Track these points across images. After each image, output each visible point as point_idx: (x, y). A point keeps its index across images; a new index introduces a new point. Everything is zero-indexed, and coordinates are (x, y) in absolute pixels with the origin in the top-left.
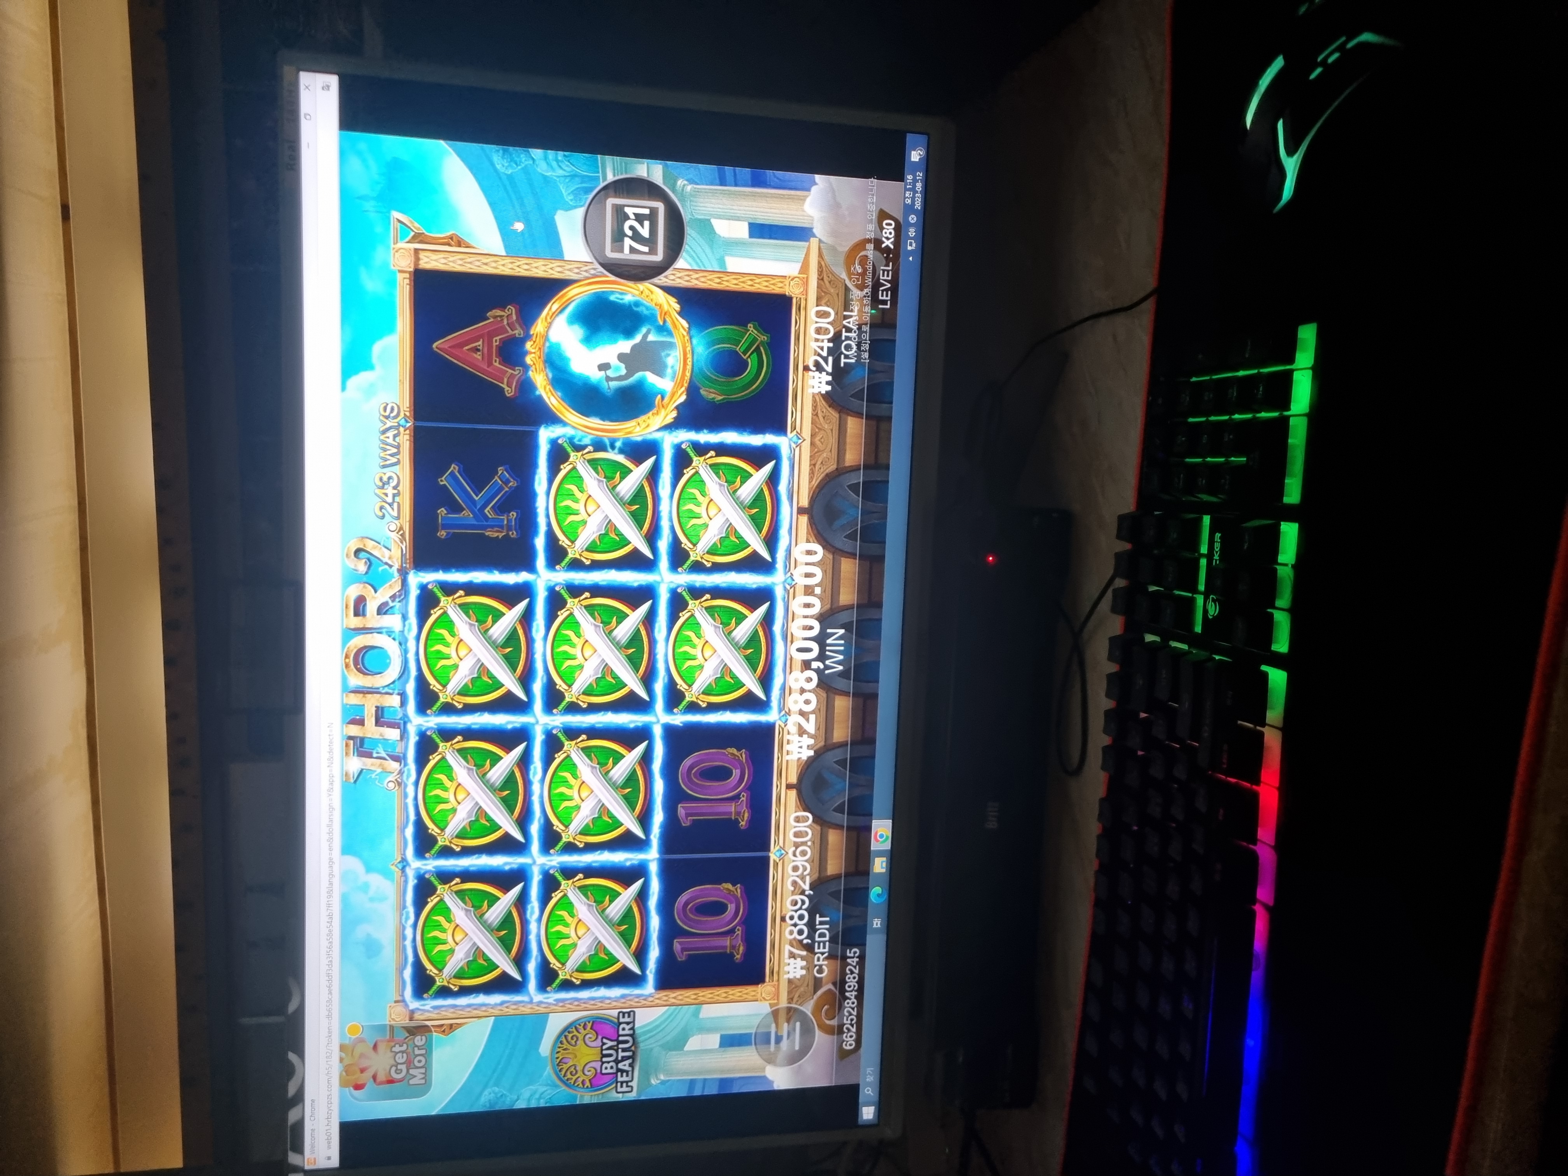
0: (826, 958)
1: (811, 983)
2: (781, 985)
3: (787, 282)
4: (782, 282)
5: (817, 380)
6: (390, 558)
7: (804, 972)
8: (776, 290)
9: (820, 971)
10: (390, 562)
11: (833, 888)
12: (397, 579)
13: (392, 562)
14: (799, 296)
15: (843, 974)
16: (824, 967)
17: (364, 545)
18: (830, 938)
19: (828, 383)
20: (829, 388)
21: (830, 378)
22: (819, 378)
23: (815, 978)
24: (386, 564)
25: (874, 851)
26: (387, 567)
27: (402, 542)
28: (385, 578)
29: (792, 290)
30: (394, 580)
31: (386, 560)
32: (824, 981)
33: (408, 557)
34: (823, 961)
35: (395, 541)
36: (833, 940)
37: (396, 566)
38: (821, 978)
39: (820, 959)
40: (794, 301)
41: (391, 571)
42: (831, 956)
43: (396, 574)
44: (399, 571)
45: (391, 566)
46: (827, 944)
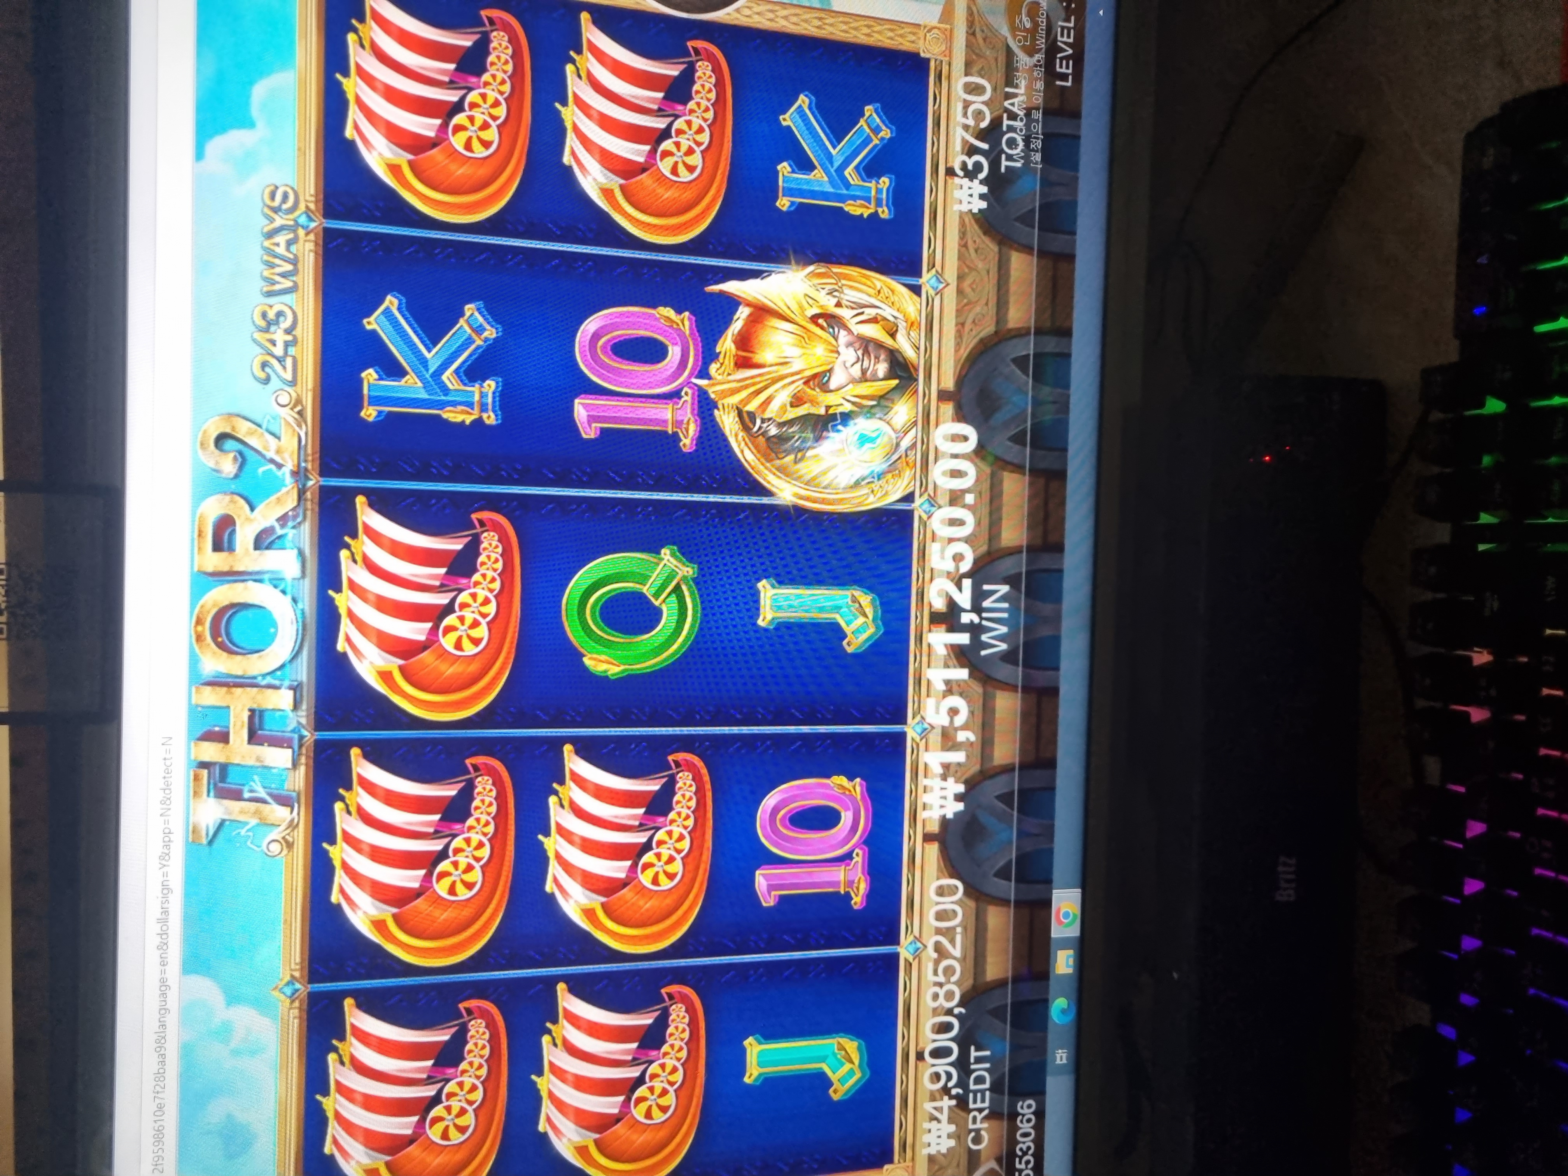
0: (986, 1118)
1: (964, 1162)
2: (917, 1167)
3: (921, 34)
4: (914, 34)
5: (966, 191)
6: (278, 452)
7: (952, 1143)
8: (905, 45)
9: (977, 1140)
10: (278, 459)
11: (993, 1002)
12: (290, 487)
13: (283, 459)
14: (939, 58)
15: (1012, 1142)
16: (983, 1133)
17: (233, 428)
18: (992, 1084)
19: (982, 197)
20: (984, 205)
21: (984, 189)
22: (970, 188)
23: (970, 1150)
24: (272, 461)
25: (1056, 939)
26: (272, 467)
27: (300, 426)
28: (271, 487)
29: (929, 48)
30: (284, 490)
31: (271, 454)
32: (983, 1157)
33: (309, 451)
34: (981, 1123)
35: (288, 423)
36: (996, 1088)
37: (290, 465)
38: (979, 1151)
39: (978, 1122)
40: (932, 64)
41: (279, 473)
42: (994, 1115)
43: (289, 480)
44: (295, 474)
45: (280, 466)
46: (988, 1093)
